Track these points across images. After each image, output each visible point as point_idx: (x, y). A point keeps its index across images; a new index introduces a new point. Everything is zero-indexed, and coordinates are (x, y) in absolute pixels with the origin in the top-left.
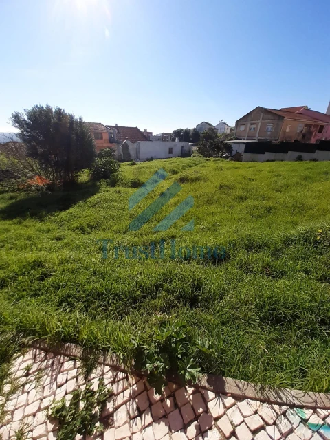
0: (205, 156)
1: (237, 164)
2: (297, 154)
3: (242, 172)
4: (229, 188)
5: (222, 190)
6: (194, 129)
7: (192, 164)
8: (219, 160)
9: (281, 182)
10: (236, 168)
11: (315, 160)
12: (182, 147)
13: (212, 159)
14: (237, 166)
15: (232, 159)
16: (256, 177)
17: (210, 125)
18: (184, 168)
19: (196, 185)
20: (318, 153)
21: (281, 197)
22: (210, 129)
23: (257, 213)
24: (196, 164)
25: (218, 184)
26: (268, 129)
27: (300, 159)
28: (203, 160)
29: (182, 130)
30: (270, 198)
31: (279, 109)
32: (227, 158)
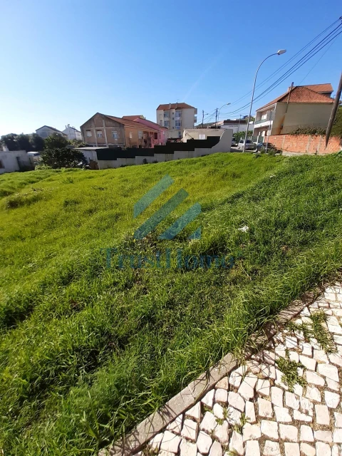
0: (55, 167)
1: (91, 172)
2: (143, 158)
3: (95, 182)
4: (76, 203)
5: (69, 207)
6: (34, 134)
7: (34, 180)
8: (71, 170)
9: (128, 186)
10: (90, 178)
11: (156, 162)
12: (18, 158)
13: (63, 169)
14: (91, 175)
15: (87, 168)
16: (107, 185)
17: (55, 130)
18: (22, 185)
19: (35, 207)
20: (157, 156)
21: (127, 201)
22: (55, 134)
23: (104, 224)
24: (41, 179)
25: (63, 200)
26: (114, 135)
27: (145, 162)
28: (51, 172)
29: (16, 135)
30: (117, 205)
31: (121, 117)
32: (81, 167)
